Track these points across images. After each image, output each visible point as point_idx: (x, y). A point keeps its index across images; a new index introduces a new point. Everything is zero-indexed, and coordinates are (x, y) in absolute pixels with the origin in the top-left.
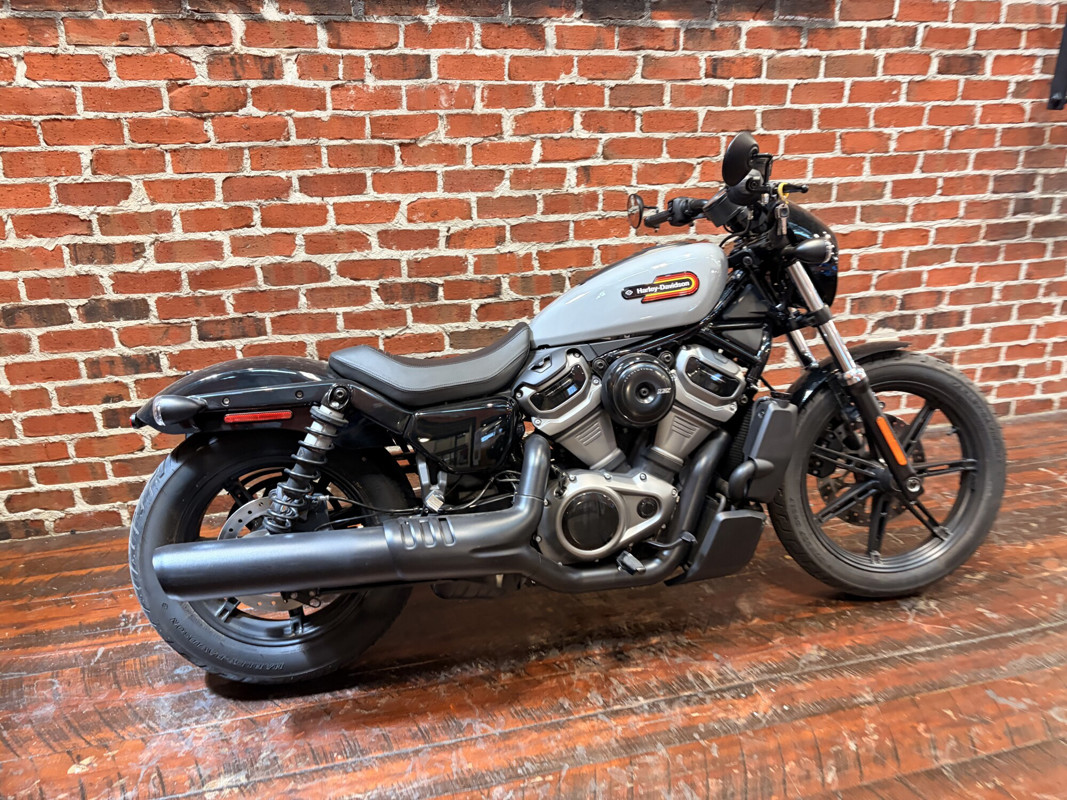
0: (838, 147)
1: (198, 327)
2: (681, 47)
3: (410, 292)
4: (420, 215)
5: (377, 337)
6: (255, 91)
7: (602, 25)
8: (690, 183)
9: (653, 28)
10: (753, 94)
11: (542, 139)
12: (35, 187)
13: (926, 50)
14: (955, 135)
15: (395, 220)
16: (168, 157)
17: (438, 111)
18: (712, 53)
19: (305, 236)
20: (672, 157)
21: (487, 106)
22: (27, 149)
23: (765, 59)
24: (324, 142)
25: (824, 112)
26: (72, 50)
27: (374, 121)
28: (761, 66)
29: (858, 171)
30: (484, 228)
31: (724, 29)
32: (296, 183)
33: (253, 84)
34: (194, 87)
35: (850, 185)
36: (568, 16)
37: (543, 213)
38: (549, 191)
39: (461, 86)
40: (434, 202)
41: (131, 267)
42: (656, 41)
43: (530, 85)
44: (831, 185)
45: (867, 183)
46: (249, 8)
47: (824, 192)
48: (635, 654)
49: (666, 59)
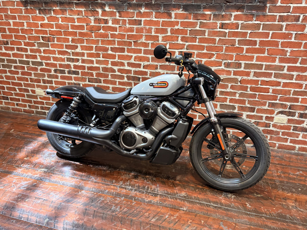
0: (266, 53)
1: (88, 79)
2: (212, 19)
3: (134, 78)
4: (137, 59)
5: (125, 88)
6: (103, 27)
7: (188, 13)
8: (213, 59)
9: (203, 14)
10: (236, 34)
11: (169, 43)
12: (61, 44)
13: (304, 23)
15: (131, 60)
16: (85, 40)
17: (143, 34)
18: (222, 22)
19: (111, 62)
20: (207, 51)
21: (155, 33)
22: (60, 36)
23: (240, 24)
24: (116, 39)
25: (261, 41)
26: (69, 16)
27: (128, 35)
28: (239, 26)
29: (274, 61)
30: (153, 65)
31: (226, 14)
32: (110, 49)
33: (102, 25)
34: (91, 25)
35: (271, 65)
36: (178, 10)
39: (149, 28)
40: (141, 57)
41: (77, 64)
42: (204, 18)
43: (167, 28)
44: (263, 65)
45: (277, 65)
46: (103, 8)
47: (260, 67)
48: (140, 178)
49: (207, 23)
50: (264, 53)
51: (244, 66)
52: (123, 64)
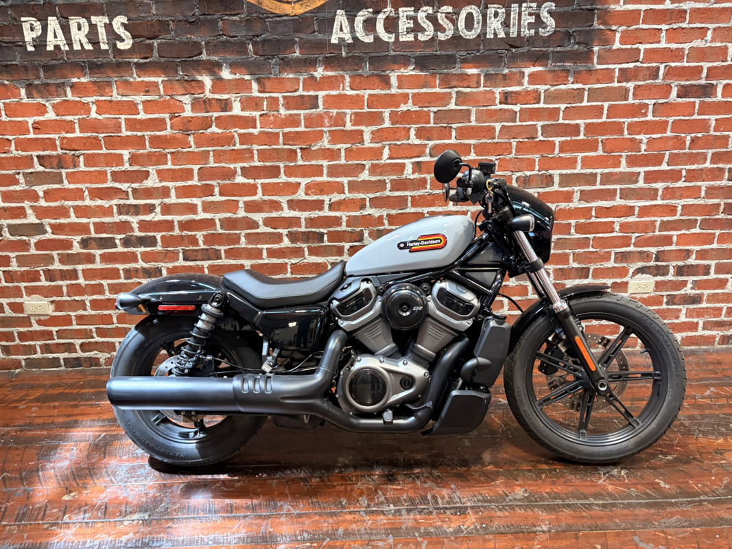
0: (600, 148)
1: (183, 253)
2: (482, 85)
3: (307, 237)
4: (313, 191)
5: (287, 263)
6: (217, 118)
7: (428, 73)
9: (462, 74)
10: (535, 114)
11: (389, 145)
12: (100, 172)
13: (668, 82)
14: (693, 140)
15: (298, 194)
16: (169, 156)
17: (323, 128)
18: (504, 89)
19: (245, 202)
20: (477, 155)
21: (354, 125)
22: (96, 152)
23: (542, 91)
24: (255, 147)
25: (588, 125)
26: (120, 98)
27: (285, 135)
28: (540, 96)
29: (618, 164)
30: (352, 199)
31: (512, 73)
32: (239, 171)
33: (216, 114)
34: (184, 117)
35: (611, 174)
36: (405, 69)
37: (390, 191)
38: (394, 177)
39: (337, 113)
40: (321, 183)
41: (148, 218)
42: (464, 83)
43: (381, 112)
44: (596, 174)
45: (624, 172)
46: (215, 72)
47: (591, 179)
48: (400, 478)
49: (472, 93)
50: (596, 150)
51: (560, 180)
52: (276, 206)
